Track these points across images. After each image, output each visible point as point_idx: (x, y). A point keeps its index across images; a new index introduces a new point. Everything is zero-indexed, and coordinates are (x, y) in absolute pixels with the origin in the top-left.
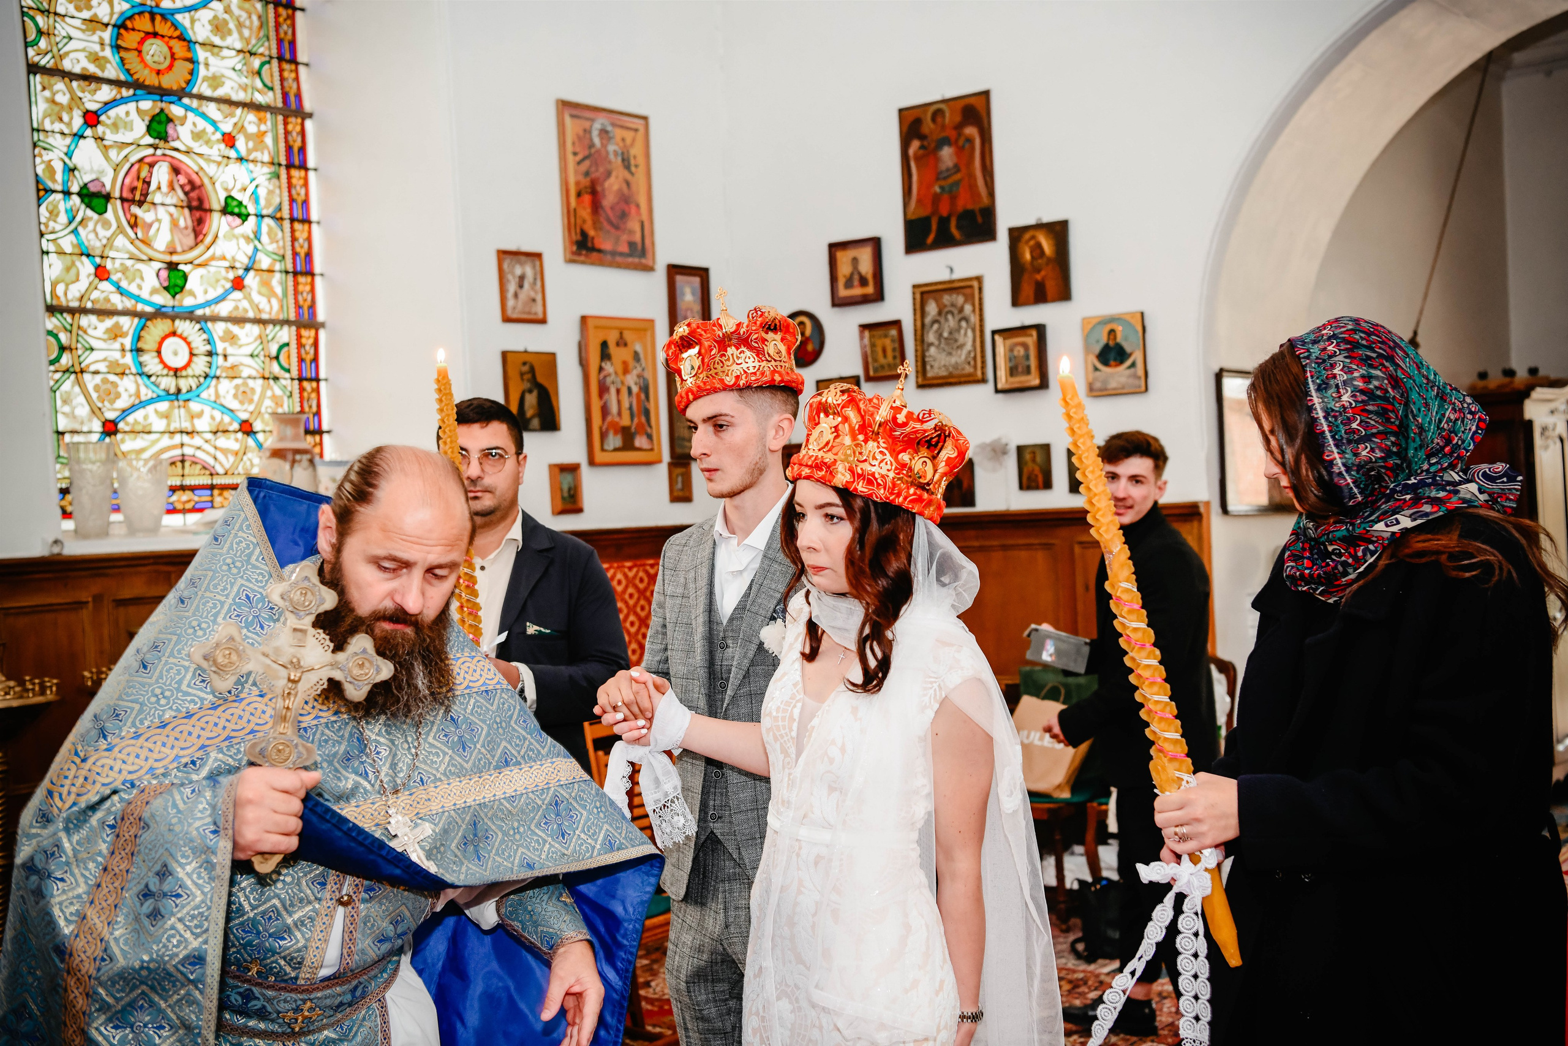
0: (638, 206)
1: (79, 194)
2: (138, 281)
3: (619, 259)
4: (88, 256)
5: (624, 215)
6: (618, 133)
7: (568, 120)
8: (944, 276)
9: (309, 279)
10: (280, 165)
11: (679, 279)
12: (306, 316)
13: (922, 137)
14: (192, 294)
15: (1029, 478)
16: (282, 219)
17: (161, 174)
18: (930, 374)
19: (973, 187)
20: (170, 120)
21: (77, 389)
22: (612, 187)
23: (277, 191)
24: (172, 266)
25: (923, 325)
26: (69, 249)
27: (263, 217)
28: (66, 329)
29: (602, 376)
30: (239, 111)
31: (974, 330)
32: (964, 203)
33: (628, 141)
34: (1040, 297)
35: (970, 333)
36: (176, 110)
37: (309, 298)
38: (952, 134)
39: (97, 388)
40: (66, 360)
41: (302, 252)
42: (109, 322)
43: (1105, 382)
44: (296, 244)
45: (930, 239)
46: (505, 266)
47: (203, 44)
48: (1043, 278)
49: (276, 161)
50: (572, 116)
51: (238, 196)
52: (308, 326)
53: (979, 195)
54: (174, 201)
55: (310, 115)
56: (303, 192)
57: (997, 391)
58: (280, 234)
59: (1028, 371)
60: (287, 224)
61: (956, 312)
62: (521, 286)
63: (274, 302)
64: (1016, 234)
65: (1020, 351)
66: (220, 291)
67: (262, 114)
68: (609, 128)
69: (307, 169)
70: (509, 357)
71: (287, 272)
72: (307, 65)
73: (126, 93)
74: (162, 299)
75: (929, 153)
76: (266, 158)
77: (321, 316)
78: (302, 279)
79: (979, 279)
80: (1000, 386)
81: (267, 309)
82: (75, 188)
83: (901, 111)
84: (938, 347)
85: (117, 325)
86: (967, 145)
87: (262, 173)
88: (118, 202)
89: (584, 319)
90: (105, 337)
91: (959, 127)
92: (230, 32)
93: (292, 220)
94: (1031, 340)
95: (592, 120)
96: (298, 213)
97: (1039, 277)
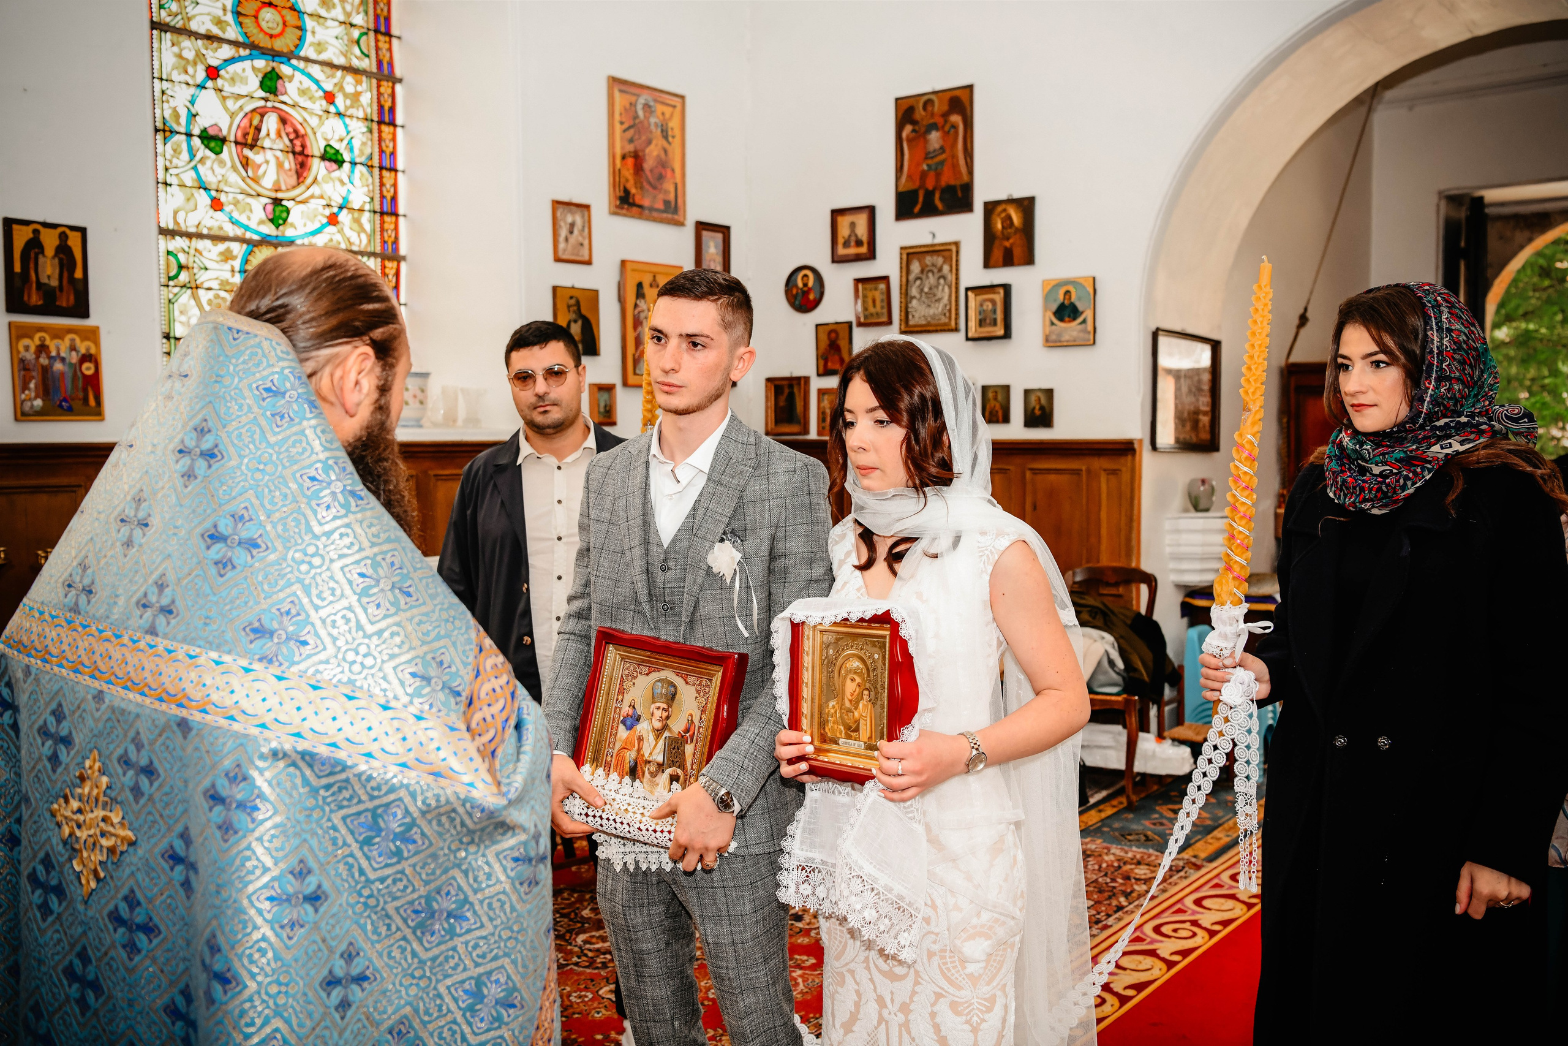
0: (673, 171)
1: (199, 137)
2: (248, 213)
3: (655, 214)
4: (205, 189)
5: (661, 177)
6: (660, 108)
7: (617, 94)
8: (927, 240)
9: (394, 218)
10: (372, 121)
11: (705, 233)
12: (390, 249)
13: (914, 123)
14: (292, 225)
15: (991, 413)
16: (372, 167)
17: (271, 123)
18: (911, 323)
19: (955, 166)
20: (279, 77)
21: (192, 302)
22: (652, 153)
23: (369, 143)
24: (277, 202)
25: (907, 281)
26: (189, 183)
27: (356, 164)
28: (184, 251)
29: (636, 312)
30: (339, 73)
31: (950, 287)
32: (947, 179)
33: (667, 116)
34: (1008, 261)
35: (947, 289)
36: (285, 70)
37: (393, 235)
38: (940, 121)
39: (210, 302)
40: (184, 277)
41: (389, 196)
42: (222, 247)
43: (1059, 335)
44: (384, 189)
45: (917, 209)
46: (559, 214)
47: (311, 15)
48: (1012, 245)
49: (369, 117)
50: (621, 91)
51: (336, 146)
52: (391, 259)
53: (960, 173)
54: (281, 146)
55: (400, 81)
56: (391, 145)
57: (968, 339)
58: (370, 180)
59: (994, 323)
60: (376, 171)
61: (936, 270)
62: (571, 232)
63: (364, 237)
64: (990, 207)
65: (989, 306)
66: (317, 225)
67: (359, 77)
68: (652, 103)
69: (395, 126)
70: (558, 290)
71: (375, 212)
72: (399, 38)
73: (243, 52)
74: (268, 229)
75: (921, 135)
76: (361, 115)
77: (403, 251)
78: (387, 219)
79: (957, 244)
80: (970, 335)
81: (357, 242)
82: (196, 131)
83: (897, 100)
84: (919, 300)
85: (228, 250)
86: (952, 130)
87: (358, 128)
88: (233, 145)
89: (623, 263)
90: (218, 259)
91: (945, 115)
92: (334, 6)
93: (381, 168)
94: (999, 297)
95: (638, 96)
96: (387, 163)
97: (1007, 244)
